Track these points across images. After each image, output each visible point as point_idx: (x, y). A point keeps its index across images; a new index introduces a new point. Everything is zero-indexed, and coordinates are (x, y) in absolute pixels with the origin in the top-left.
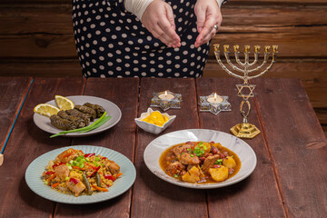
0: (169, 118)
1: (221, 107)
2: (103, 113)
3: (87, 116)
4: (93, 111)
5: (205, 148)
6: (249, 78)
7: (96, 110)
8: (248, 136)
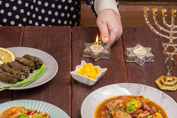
0: (101, 71)
1: (146, 58)
2: (41, 65)
3: (27, 69)
4: (33, 64)
5: (137, 106)
6: (174, 38)
7: (35, 62)
8: (171, 88)
